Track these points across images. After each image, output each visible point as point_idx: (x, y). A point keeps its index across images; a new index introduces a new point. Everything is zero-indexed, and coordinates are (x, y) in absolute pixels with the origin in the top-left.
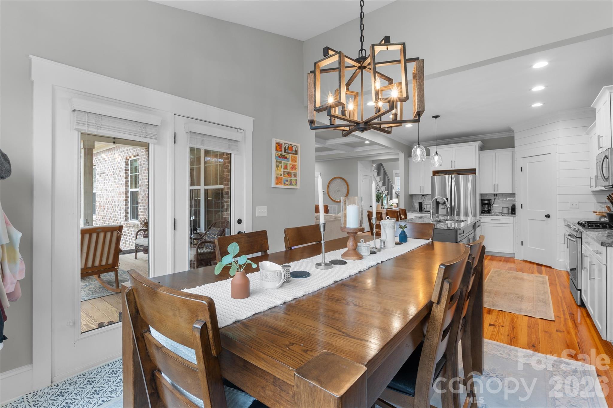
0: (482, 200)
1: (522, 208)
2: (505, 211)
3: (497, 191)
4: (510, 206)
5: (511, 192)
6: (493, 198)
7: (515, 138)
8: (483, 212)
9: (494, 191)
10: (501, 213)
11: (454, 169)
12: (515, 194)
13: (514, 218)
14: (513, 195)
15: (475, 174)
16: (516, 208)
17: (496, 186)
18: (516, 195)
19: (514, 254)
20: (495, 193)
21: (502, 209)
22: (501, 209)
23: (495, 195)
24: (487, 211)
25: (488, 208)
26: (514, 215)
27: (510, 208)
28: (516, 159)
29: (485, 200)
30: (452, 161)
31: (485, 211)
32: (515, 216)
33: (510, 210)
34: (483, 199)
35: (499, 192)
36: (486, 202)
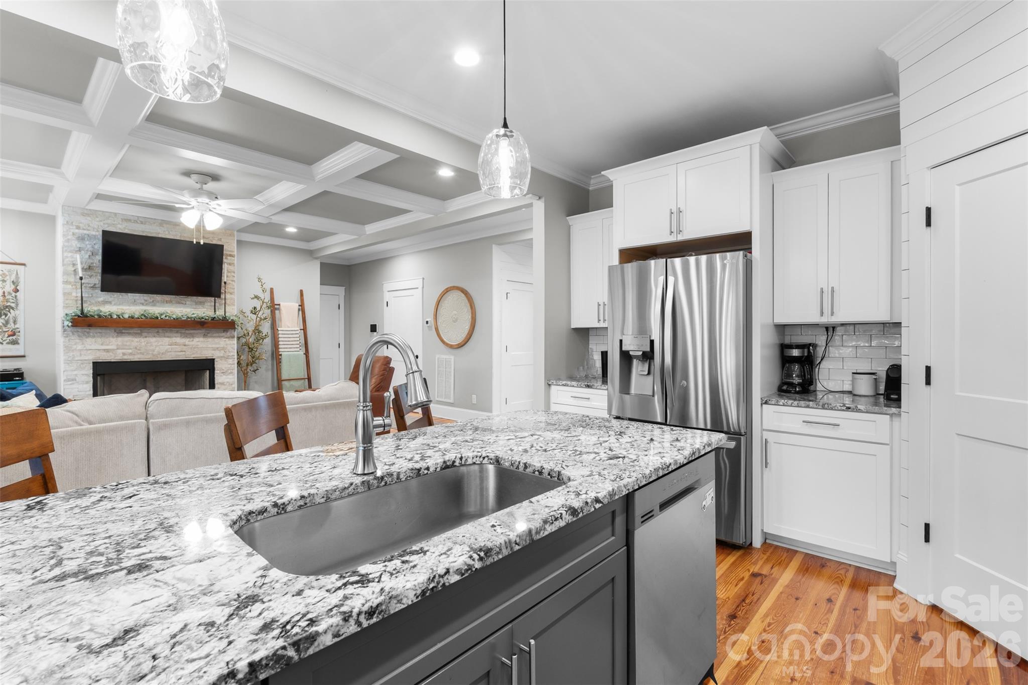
0: (784, 347)
1: (928, 382)
2: (864, 386)
3: (832, 314)
4: (882, 369)
5: (884, 317)
6: (821, 340)
7: (903, 123)
8: (785, 387)
9: (822, 314)
10: (850, 392)
11: (680, 238)
12: (898, 325)
13: (896, 420)
14: (893, 327)
15: (749, 250)
16: (904, 379)
17: (828, 296)
18: (903, 330)
19: (894, 564)
20: (826, 320)
21: (853, 380)
22: (851, 378)
23: (827, 329)
24: (799, 384)
25: (802, 375)
26: (894, 410)
27: (883, 376)
28: (903, 182)
29: (791, 347)
30: (674, 210)
31: (791, 385)
32: (899, 415)
33: (882, 388)
34: (787, 341)
35: (840, 317)
36: (795, 353)
